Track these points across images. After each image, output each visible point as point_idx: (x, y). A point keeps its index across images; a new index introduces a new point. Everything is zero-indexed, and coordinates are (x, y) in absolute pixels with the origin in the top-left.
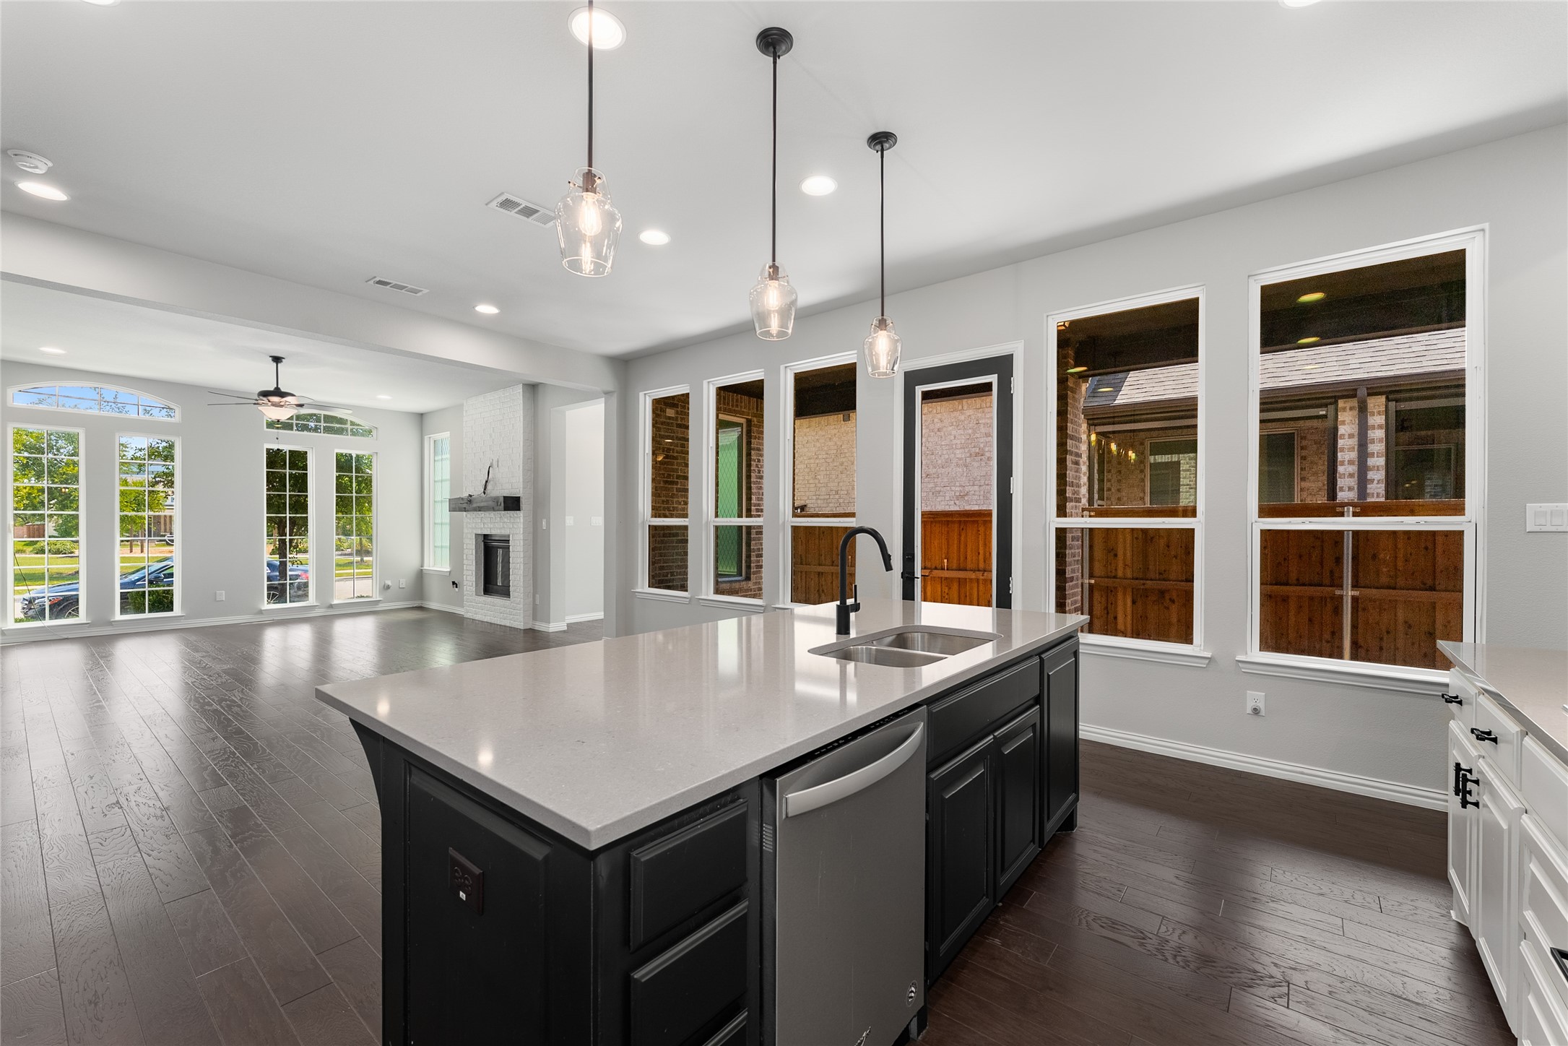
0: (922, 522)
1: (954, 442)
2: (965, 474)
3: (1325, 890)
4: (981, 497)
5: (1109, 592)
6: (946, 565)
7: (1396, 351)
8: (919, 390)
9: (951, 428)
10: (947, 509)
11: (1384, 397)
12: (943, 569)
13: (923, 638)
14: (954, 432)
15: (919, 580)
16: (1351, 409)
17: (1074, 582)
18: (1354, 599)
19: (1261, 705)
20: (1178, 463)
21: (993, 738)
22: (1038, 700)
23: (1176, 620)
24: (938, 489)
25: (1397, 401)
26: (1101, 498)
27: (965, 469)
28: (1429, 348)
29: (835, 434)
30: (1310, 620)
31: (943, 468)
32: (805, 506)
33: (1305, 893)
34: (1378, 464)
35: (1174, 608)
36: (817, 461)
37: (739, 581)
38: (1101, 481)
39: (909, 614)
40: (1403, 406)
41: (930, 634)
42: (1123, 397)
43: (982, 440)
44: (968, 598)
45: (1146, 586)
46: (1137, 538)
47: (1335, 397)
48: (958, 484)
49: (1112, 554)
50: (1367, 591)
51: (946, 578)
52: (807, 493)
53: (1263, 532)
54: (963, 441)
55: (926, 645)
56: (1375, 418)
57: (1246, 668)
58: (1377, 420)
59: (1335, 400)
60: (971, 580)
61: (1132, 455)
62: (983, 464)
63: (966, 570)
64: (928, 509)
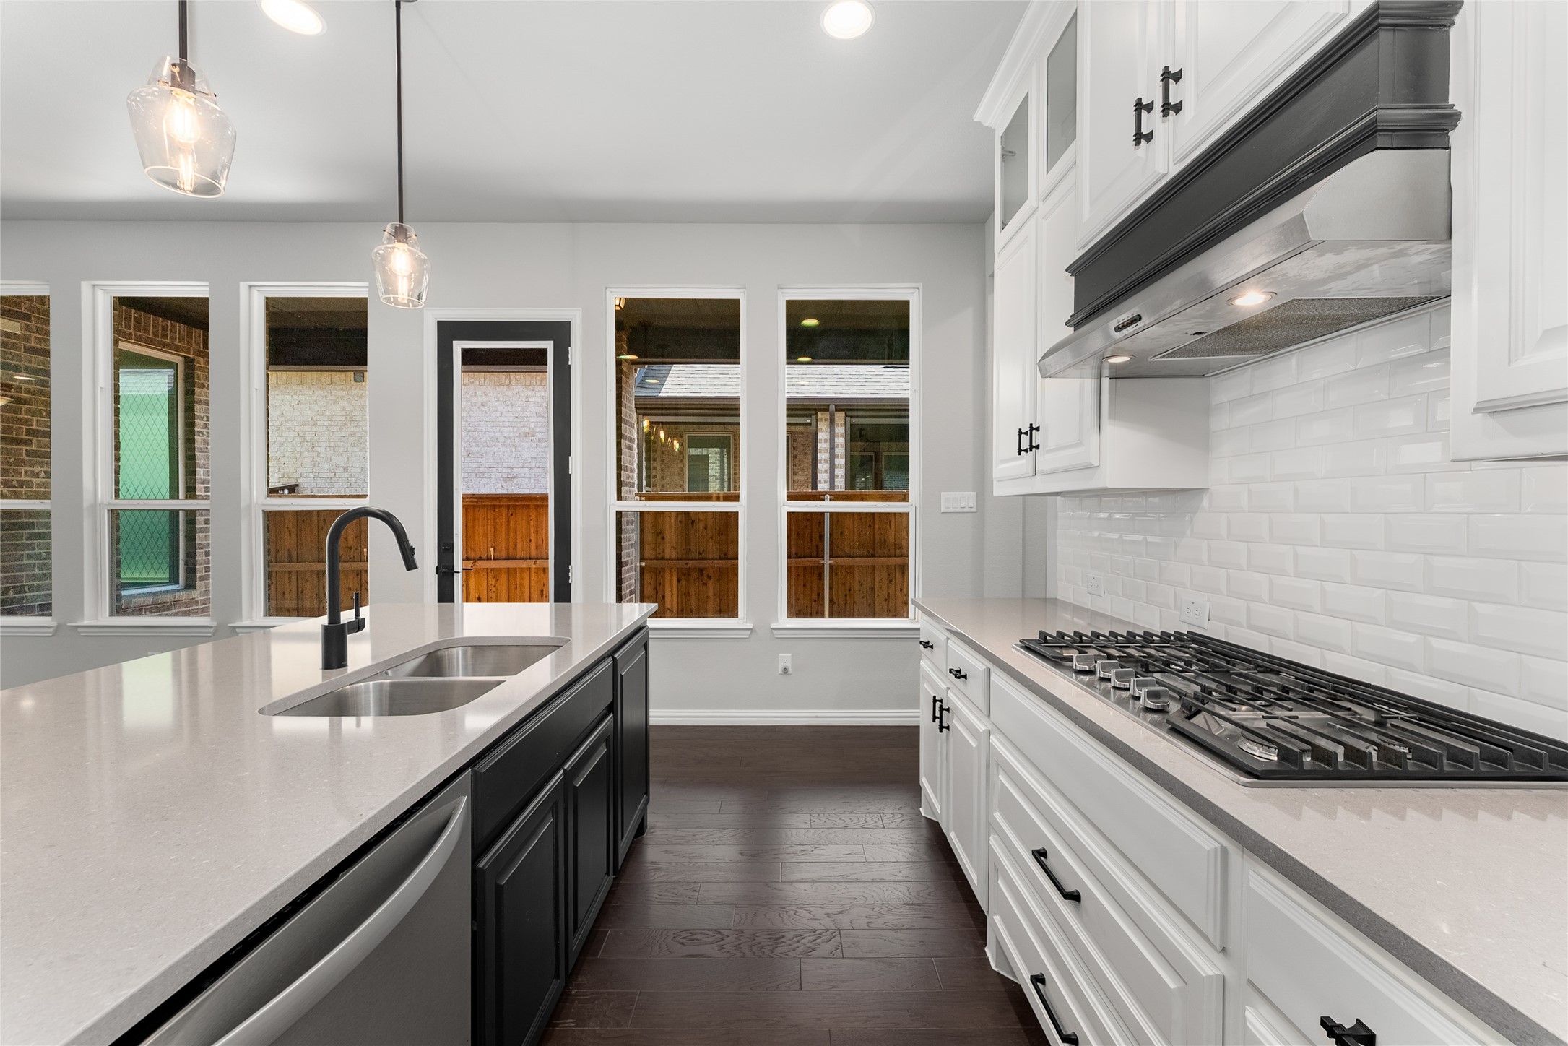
0: (463, 506)
1: (502, 419)
2: (514, 455)
3: (848, 821)
4: (532, 481)
5: (658, 572)
6: (492, 554)
7: (850, 380)
8: (458, 346)
9: (497, 403)
10: (493, 492)
11: (844, 413)
12: (488, 559)
13: (465, 653)
14: (500, 408)
15: (460, 575)
16: (826, 420)
17: (629, 566)
18: (831, 566)
19: (789, 665)
20: (707, 456)
21: (564, 773)
22: (611, 708)
23: (712, 594)
24: (482, 470)
25: (851, 417)
26: (648, 485)
27: (514, 450)
28: (867, 380)
29: (342, 397)
30: (804, 585)
31: (488, 446)
32: (297, 485)
33: (835, 830)
34: (841, 463)
35: (711, 584)
36: (315, 429)
37: (178, 591)
38: (648, 468)
39: (447, 622)
40: (855, 421)
41: (475, 647)
42: (667, 391)
43: (532, 419)
44: (518, 589)
45: (690, 566)
46: (681, 522)
47: (815, 410)
48: (505, 465)
49: (660, 537)
50: (840, 560)
51: (493, 570)
52: (300, 470)
53: (789, 514)
54: (511, 419)
55: (470, 667)
56: (839, 428)
57: (778, 634)
58: (840, 430)
59: (817, 410)
60: (522, 569)
61: (677, 445)
62: (534, 445)
63: (516, 559)
64: (471, 492)
